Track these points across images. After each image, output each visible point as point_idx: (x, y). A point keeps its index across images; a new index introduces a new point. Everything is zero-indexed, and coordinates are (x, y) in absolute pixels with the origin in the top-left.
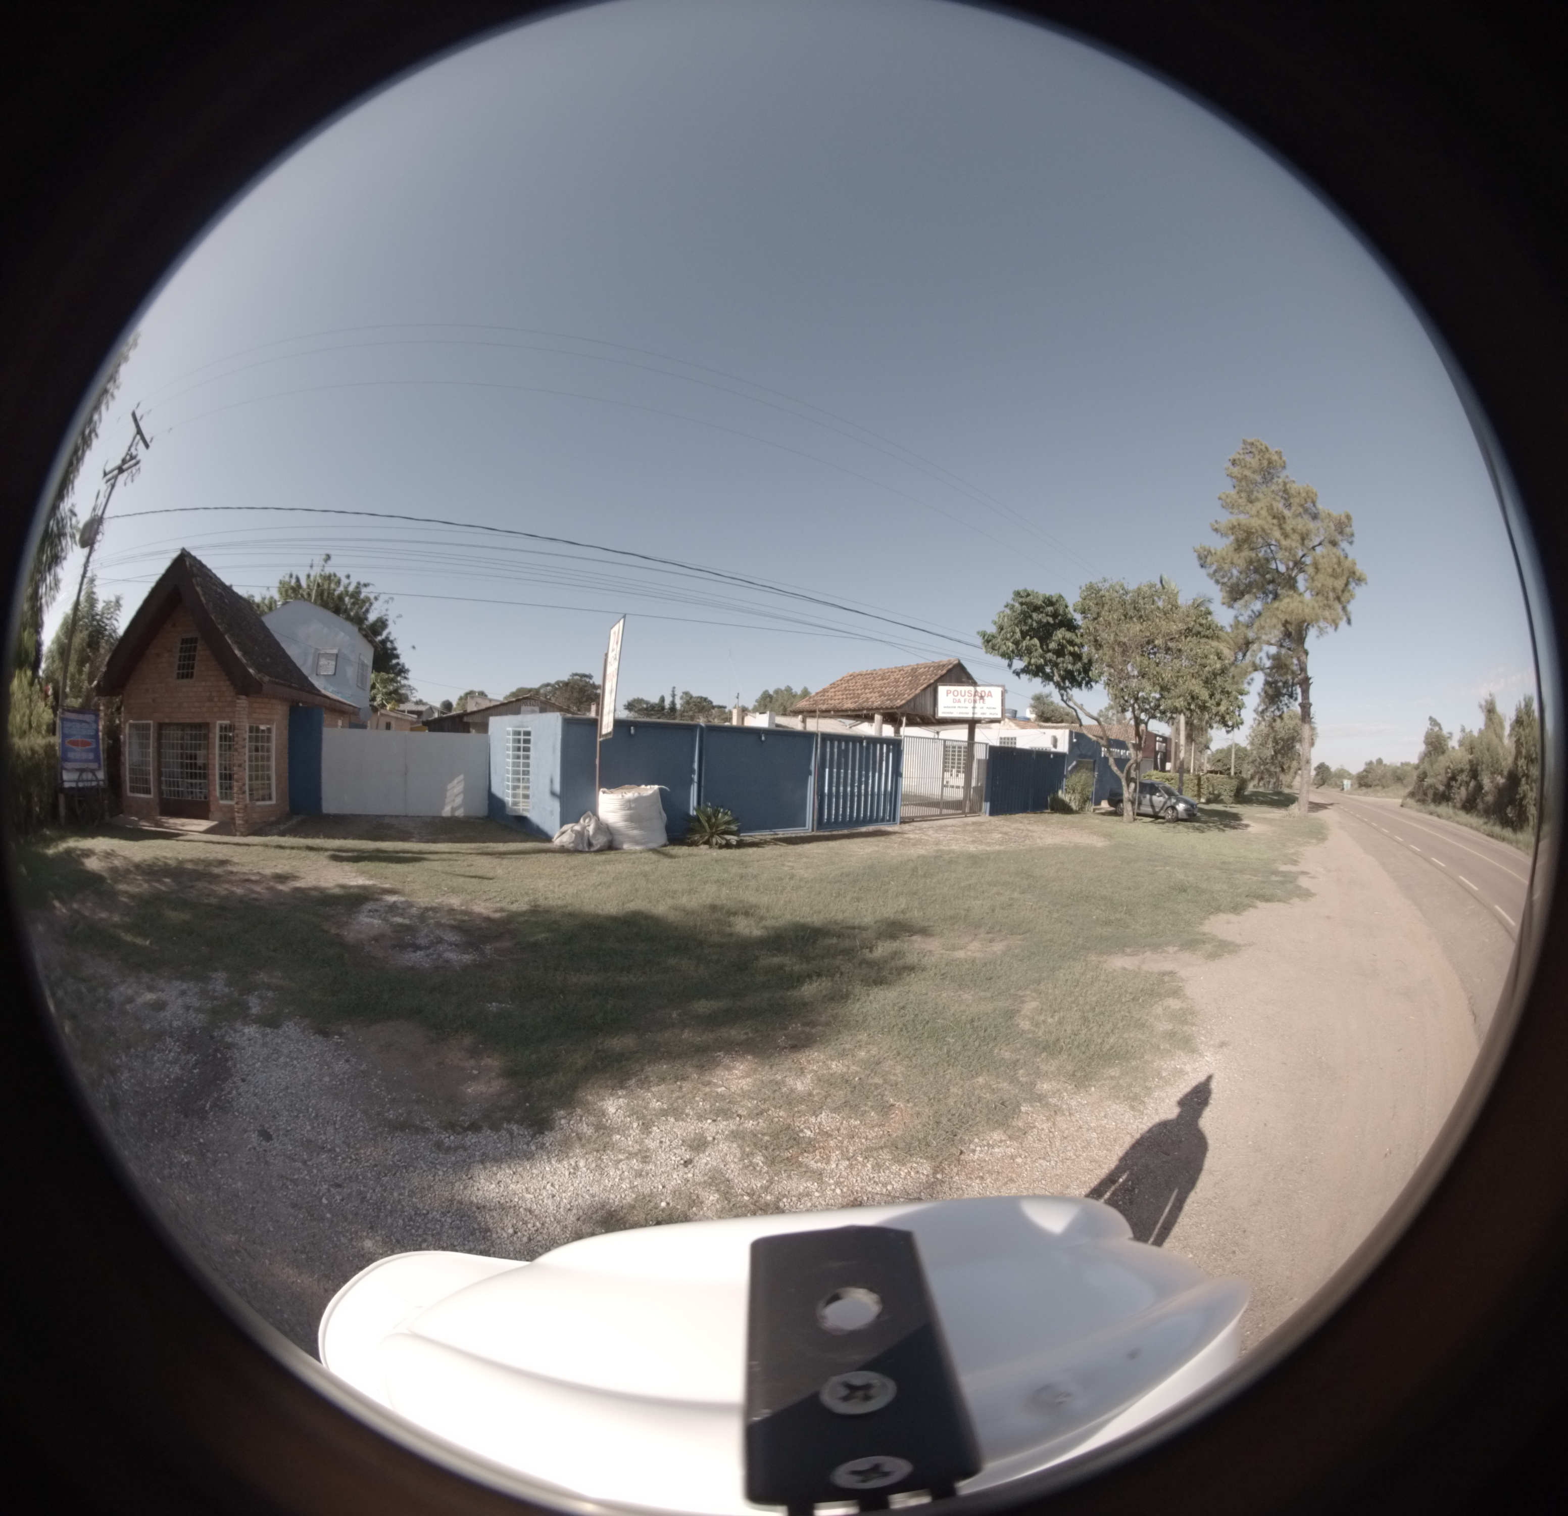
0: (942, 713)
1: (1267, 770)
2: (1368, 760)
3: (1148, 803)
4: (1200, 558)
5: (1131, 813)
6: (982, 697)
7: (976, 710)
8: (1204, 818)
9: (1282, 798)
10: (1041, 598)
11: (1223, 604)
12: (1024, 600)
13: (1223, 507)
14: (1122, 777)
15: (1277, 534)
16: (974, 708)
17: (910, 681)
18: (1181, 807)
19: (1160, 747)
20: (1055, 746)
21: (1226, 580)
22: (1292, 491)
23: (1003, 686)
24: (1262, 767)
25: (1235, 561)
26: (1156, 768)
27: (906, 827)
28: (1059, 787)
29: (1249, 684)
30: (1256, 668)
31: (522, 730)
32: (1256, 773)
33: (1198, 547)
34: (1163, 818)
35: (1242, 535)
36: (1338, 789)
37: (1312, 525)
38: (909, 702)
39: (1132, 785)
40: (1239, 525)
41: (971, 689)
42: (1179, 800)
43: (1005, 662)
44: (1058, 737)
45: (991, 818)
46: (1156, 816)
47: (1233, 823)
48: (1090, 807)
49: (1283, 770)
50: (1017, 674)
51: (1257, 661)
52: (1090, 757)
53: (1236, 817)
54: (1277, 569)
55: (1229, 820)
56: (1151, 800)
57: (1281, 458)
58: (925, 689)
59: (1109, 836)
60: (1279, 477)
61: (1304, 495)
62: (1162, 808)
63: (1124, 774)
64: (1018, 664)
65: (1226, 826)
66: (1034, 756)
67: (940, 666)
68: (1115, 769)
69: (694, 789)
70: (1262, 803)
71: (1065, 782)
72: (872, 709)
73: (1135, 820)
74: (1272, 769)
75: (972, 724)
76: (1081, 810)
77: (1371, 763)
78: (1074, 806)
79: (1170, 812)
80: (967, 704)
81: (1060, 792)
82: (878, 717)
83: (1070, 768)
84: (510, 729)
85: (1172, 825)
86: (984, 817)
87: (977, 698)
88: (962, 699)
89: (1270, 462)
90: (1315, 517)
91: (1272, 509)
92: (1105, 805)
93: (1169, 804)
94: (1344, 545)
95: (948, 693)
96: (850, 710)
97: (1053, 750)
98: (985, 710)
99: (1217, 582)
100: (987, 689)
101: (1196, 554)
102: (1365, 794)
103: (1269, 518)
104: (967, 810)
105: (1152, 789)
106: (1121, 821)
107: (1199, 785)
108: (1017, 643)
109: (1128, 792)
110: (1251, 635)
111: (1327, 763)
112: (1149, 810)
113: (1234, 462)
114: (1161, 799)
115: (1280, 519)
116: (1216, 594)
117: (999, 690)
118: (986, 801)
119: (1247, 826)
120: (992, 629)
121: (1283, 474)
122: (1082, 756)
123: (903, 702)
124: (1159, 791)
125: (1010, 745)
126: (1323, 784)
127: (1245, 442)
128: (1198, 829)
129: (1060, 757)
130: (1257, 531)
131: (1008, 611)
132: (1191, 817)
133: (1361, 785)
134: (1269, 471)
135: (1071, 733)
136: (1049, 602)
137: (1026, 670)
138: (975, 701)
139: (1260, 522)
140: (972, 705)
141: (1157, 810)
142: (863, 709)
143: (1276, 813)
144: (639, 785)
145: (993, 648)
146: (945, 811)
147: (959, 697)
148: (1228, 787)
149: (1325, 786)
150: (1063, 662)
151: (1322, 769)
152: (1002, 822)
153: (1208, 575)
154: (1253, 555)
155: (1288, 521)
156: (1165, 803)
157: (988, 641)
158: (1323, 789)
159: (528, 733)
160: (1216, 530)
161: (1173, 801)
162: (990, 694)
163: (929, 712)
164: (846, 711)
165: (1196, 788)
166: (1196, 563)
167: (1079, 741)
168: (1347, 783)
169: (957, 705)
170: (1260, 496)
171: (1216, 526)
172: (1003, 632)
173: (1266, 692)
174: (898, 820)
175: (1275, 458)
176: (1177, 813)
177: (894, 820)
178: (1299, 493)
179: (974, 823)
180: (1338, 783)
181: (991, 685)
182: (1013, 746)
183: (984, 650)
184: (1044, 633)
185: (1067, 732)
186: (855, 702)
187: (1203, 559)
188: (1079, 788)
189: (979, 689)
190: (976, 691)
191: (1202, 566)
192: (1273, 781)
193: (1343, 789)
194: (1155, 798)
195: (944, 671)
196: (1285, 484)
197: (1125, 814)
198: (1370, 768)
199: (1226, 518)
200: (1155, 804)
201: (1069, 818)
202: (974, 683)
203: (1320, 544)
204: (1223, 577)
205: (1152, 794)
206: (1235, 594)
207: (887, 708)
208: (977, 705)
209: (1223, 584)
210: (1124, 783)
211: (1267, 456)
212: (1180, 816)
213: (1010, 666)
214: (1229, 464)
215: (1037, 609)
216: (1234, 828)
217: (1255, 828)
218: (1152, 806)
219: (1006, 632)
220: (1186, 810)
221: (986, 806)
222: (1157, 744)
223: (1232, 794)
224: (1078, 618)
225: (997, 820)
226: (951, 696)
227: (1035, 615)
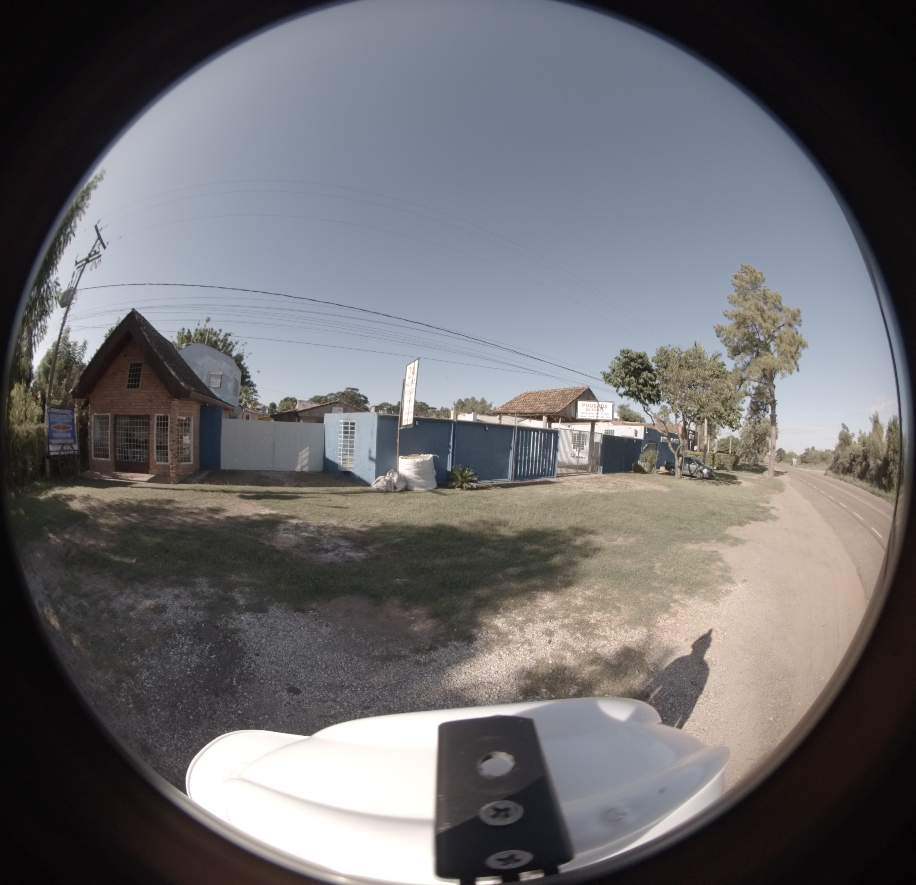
0: (580, 416)
1: (750, 451)
2: (806, 448)
3: (687, 468)
4: (717, 331)
5: (679, 474)
6: (602, 408)
7: (599, 415)
8: (717, 478)
9: (758, 468)
10: (635, 354)
11: (729, 357)
12: (626, 355)
13: (730, 302)
14: (675, 453)
15: (760, 320)
16: (597, 414)
17: (562, 398)
18: (705, 471)
19: (691, 437)
20: (636, 435)
21: (731, 344)
22: (768, 295)
23: (613, 402)
24: (747, 450)
25: (736, 334)
26: (689, 449)
27: (561, 479)
28: (639, 459)
29: (742, 403)
30: (746, 394)
31: (350, 422)
32: (744, 453)
33: (716, 325)
34: (695, 477)
35: (740, 319)
36: (790, 464)
37: (779, 315)
38: (563, 410)
39: (681, 458)
40: (740, 314)
41: (596, 403)
42: (704, 468)
43: (615, 389)
44: (638, 430)
45: (603, 475)
46: (691, 476)
47: (733, 481)
48: (655, 470)
49: (759, 452)
50: (621, 395)
51: (748, 391)
52: (655, 442)
53: (734, 478)
54: (759, 339)
55: (731, 479)
56: (689, 467)
57: (762, 276)
58: (571, 403)
59: (669, 486)
60: (761, 287)
61: (774, 297)
62: (695, 472)
63: (677, 452)
64: (622, 390)
65: (729, 482)
66: (626, 441)
67: (579, 390)
68: (672, 449)
69: (450, 457)
70: (748, 470)
71: (641, 456)
72: (542, 413)
73: (681, 477)
74: (753, 451)
75: (593, 422)
76: (650, 472)
77: (808, 449)
78: (646, 469)
79: (699, 474)
80: (593, 412)
81: (639, 461)
82: (545, 418)
83: (644, 448)
84: (342, 421)
85: (700, 481)
86: (600, 475)
87: (599, 408)
88: (591, 409)
89: (756, 278)
90: (780, 310)
91: (758, 306)
92: (662, 469)
93: (699, 469)
94: (796, 326)
95: (583, 405)
96: (529, 413)
97: (635, 437)
98: (603, 415)
99: (726, 345)
100: (605, 404)
101: (714, 330)
102: (805, 467)
103: (756, 311)
104: (590, 470)
105: (689, 461)
106: (674, 478)
107: (713, 459)
108: (622, 379)
109: (677, 463)
110: (744, 375)
111: (783, 449)
112: (688, 472)
113: (736, 277)
114: (695, 466)
115: (762, 311)
116: (725, 351)
117: (611, 404)
118: (601, 465)
119: (741, 483)
120: (608, 371)
121: (763, 285)
122: (651, 441)
123: (560, 410)
124: (694, 462)
125: (610, 434)
126: (781, 460)
127: (742, 266)
128: (714, 483)
129: (639, 441)
130: (749, 318)
131: (617, 361)
132: (710, 477)
133: (802, 462)
134: (755, 283)
135: (645, 428)
136: (640, 357)
137: (626, 394)
138: (598, 410)
139: (751, 313)
140: (596, 412)
141: (692, 472)
142: (537, 413)
143: (756, 476)
144: (420, 454)
145: (609, 381)
146: (579, 471)
147: (589, 407)
148: (729, 461)
149: (782, 462)
150: (646, 390)
151: (781, 452)
152: (610, 478)
153: (721, 341)
154: (746, 330)
155: (766, 312)
156: (697, 469)
157: (607, 378)
158: (781, 463)
159: (353, 424)
160: (726, 316)
161: (701, 467)
162: (606, 407)
163: (573, 416)
164: (526, 414)
165: (712, 461)
166: (715, 334)
167: (650, 433)
168: (794, 460)
169: (588, 412)
170: (751, 297)
171: (726, 313)
172: (615, 373)
173: (751, 408)
174: (556, 475)
175: (759, 276)
176: (703, 474)
177: (554, 475)
178: (772, 296)
179: (596, 478)
180: (790, 460)
181: (606, 401)
182: (612, 435)
183: (604, 382)
184: (637, 373)
185: (643, 427)
186: (532, 409)
187: (719, 332)
188: (649, 459)
189: (600, 403)
190: (599, 405)
191: (718, 336)
192: (753, 458)
193: (792, 464)
194: (691, 466)
195: (581, 393)
196: (764, 291)
197: (676, 474)
198: (808, 452)
199: (732, 309)
200: (691, 469)
201: (645, 476)
202: (597, 401)
203: (783, 325)
204: (729, 342)
205: (691, 464)
206: (736, 352)
207: (551, 413)
208: (599, 412)
209: (730, 346)
210: (676, 457)
211: (754, 274)
212: (705, 476)
213: (617, 391)
214: (733, 278)
215: (633, 360)
216: (734, 484)
217: (745, 484)
218: (690, 470)
219: (617, 373)
220: (708, 473)
221: (601, 468)
222: (690, 435)
223: (732, 465)
224: (654, 366)
225: (607, 476)
226: (585, 406)
227: (632, 364)
